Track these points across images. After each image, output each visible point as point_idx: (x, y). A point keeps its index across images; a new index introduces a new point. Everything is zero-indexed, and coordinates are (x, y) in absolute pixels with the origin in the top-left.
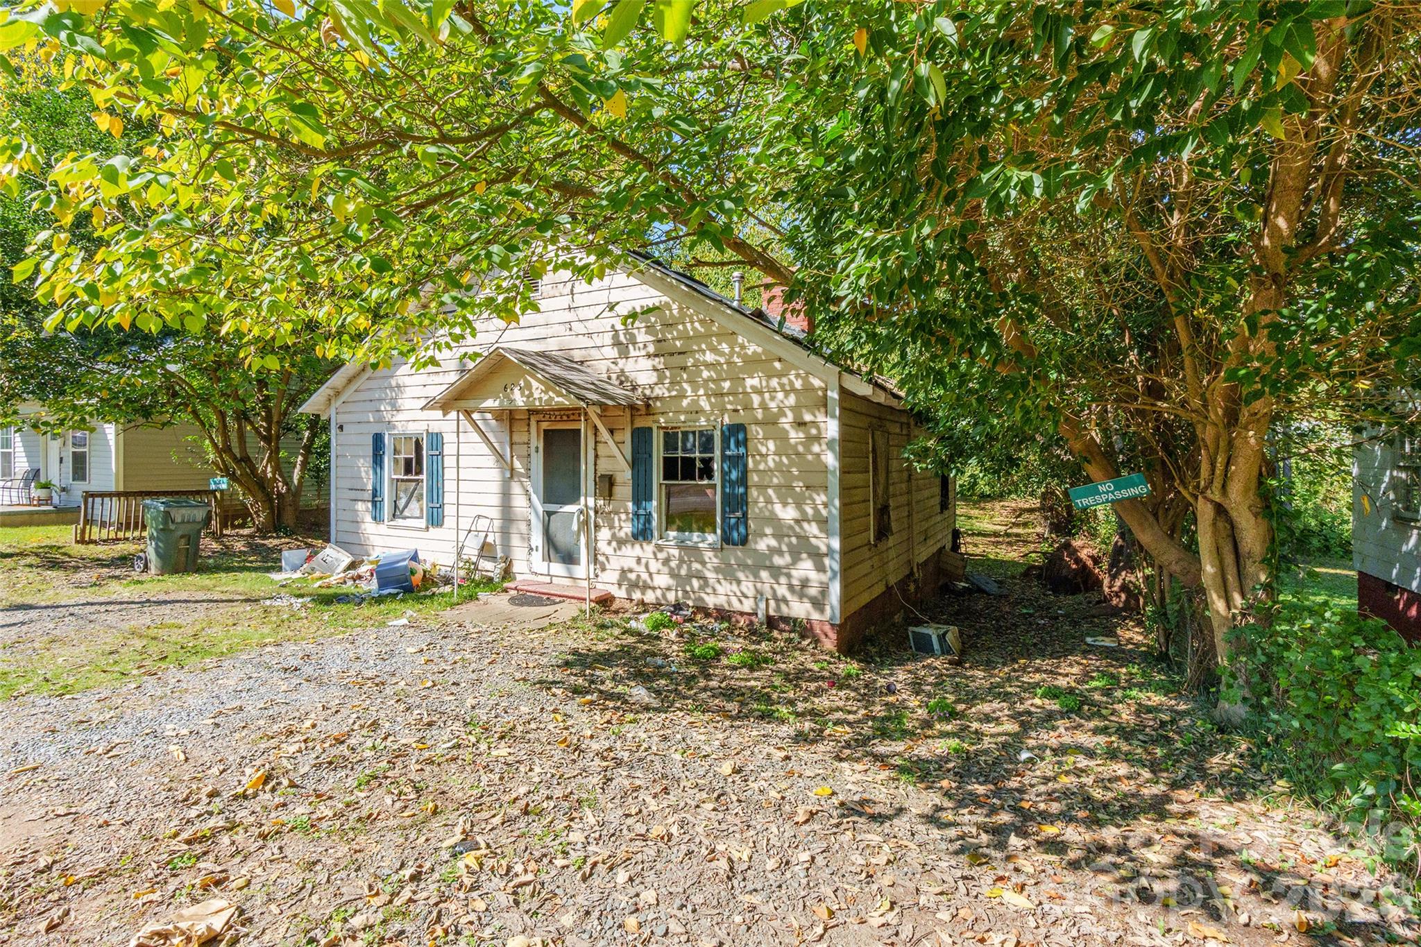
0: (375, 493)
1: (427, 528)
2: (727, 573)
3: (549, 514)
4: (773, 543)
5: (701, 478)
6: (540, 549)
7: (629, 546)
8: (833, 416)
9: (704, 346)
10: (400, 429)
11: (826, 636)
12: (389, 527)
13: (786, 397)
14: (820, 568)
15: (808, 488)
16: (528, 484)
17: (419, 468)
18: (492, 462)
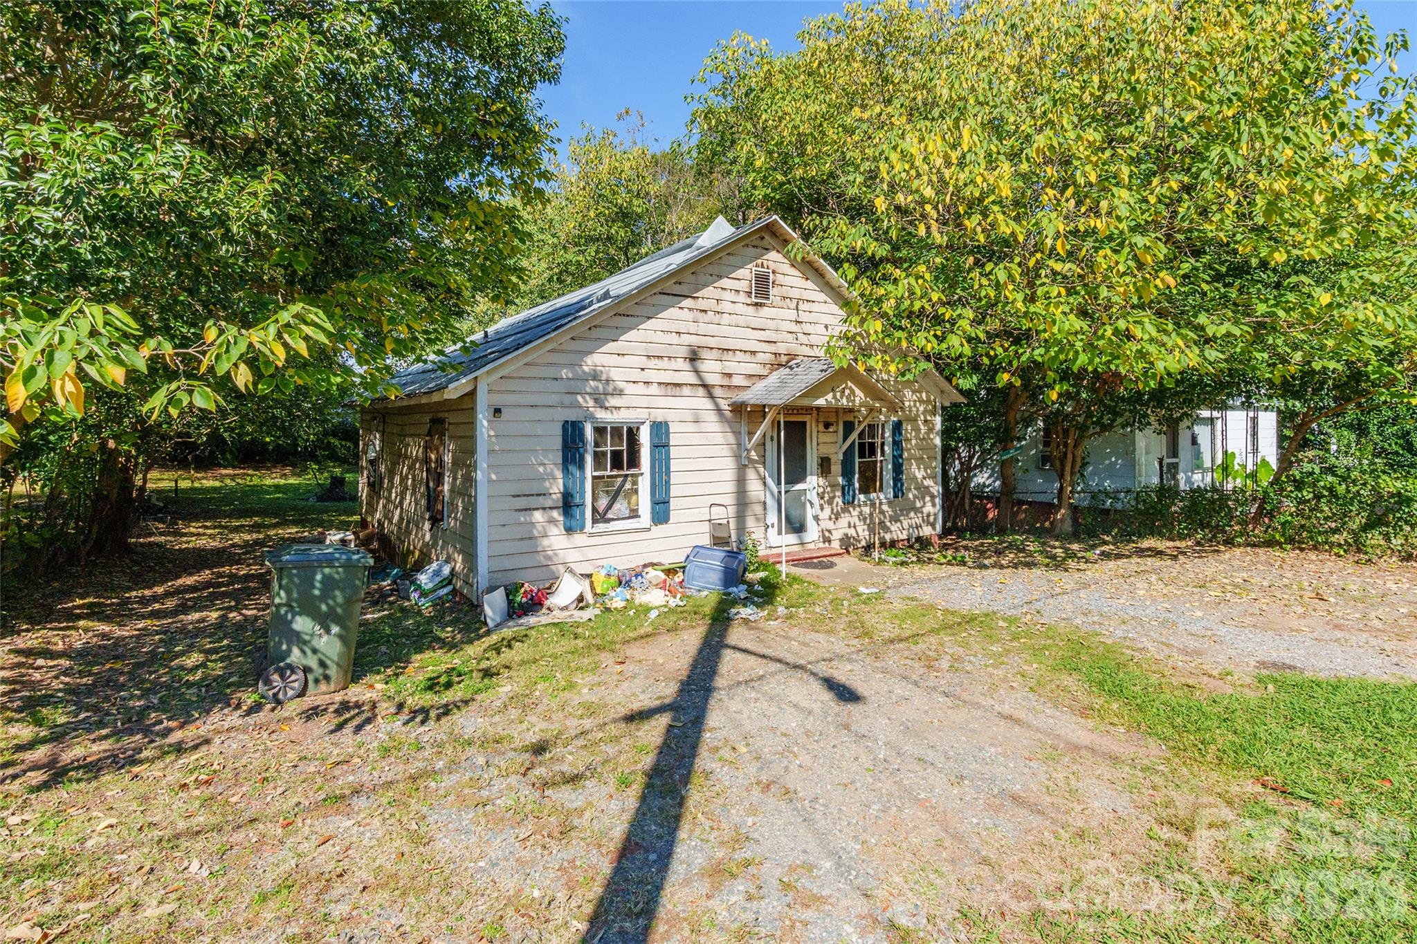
0: (567, 495)
1: (651, 528)
2: (895, 517)
4: (915, 492)
6: (776, 525)
8: (939, 417)
11: (936, 542)
12: (591, 535)
13: (920, 405)
15: (928, 458)
16: (762, 470)
17: (634, 462)
18: (726, 451)
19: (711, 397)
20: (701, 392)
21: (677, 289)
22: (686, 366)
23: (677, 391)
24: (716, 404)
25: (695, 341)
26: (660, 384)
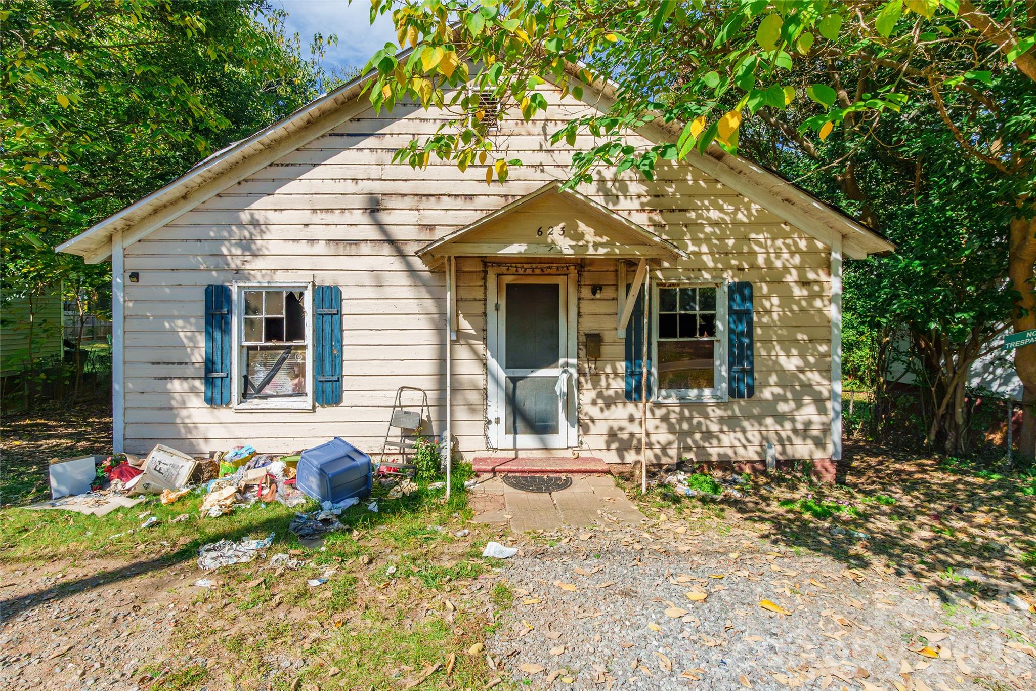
0: (210, 365)
1: (314, 409)
2: (731, 423)
3: (514, 380)
4: (778, 390)
5: (701, 334)
6: (503, 421)
7: (620, 406)
8: (837, 275)
9: (706, 203)
10: (258, 280)
11: (826, 470)
12: (238, 411)
13: (792, 257)
14: (822, 411)
15: (811, 341)
16: (480, 347)
17: (296, 332)
18: (423, 322)
19: (401, 255)
20: (387, 249)
21: (354, 128)
22: (364, 218)
23: (353, 250)
24: (408, 264)
25: (377, 187)
26: (329, 241)
